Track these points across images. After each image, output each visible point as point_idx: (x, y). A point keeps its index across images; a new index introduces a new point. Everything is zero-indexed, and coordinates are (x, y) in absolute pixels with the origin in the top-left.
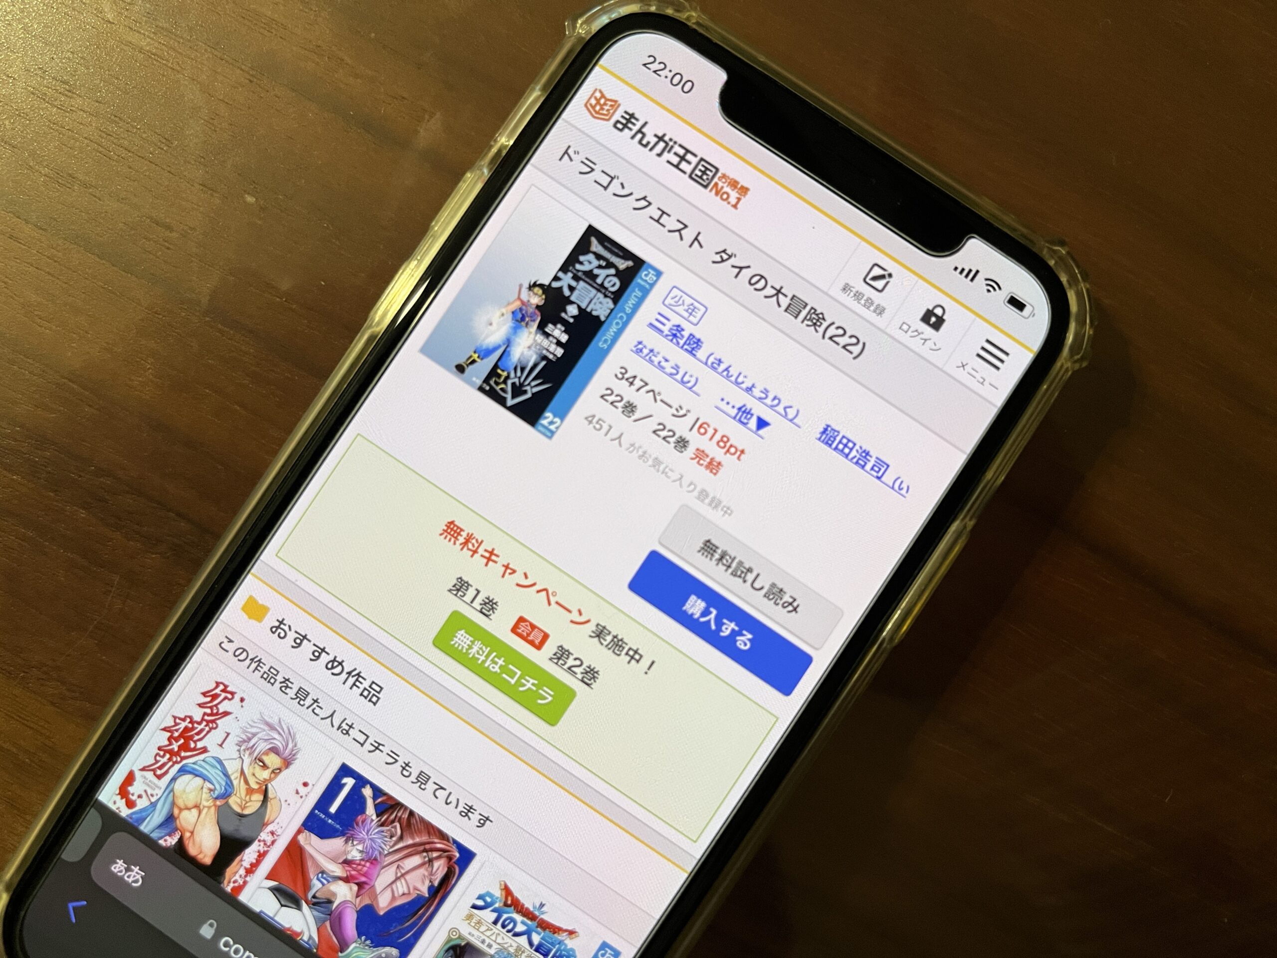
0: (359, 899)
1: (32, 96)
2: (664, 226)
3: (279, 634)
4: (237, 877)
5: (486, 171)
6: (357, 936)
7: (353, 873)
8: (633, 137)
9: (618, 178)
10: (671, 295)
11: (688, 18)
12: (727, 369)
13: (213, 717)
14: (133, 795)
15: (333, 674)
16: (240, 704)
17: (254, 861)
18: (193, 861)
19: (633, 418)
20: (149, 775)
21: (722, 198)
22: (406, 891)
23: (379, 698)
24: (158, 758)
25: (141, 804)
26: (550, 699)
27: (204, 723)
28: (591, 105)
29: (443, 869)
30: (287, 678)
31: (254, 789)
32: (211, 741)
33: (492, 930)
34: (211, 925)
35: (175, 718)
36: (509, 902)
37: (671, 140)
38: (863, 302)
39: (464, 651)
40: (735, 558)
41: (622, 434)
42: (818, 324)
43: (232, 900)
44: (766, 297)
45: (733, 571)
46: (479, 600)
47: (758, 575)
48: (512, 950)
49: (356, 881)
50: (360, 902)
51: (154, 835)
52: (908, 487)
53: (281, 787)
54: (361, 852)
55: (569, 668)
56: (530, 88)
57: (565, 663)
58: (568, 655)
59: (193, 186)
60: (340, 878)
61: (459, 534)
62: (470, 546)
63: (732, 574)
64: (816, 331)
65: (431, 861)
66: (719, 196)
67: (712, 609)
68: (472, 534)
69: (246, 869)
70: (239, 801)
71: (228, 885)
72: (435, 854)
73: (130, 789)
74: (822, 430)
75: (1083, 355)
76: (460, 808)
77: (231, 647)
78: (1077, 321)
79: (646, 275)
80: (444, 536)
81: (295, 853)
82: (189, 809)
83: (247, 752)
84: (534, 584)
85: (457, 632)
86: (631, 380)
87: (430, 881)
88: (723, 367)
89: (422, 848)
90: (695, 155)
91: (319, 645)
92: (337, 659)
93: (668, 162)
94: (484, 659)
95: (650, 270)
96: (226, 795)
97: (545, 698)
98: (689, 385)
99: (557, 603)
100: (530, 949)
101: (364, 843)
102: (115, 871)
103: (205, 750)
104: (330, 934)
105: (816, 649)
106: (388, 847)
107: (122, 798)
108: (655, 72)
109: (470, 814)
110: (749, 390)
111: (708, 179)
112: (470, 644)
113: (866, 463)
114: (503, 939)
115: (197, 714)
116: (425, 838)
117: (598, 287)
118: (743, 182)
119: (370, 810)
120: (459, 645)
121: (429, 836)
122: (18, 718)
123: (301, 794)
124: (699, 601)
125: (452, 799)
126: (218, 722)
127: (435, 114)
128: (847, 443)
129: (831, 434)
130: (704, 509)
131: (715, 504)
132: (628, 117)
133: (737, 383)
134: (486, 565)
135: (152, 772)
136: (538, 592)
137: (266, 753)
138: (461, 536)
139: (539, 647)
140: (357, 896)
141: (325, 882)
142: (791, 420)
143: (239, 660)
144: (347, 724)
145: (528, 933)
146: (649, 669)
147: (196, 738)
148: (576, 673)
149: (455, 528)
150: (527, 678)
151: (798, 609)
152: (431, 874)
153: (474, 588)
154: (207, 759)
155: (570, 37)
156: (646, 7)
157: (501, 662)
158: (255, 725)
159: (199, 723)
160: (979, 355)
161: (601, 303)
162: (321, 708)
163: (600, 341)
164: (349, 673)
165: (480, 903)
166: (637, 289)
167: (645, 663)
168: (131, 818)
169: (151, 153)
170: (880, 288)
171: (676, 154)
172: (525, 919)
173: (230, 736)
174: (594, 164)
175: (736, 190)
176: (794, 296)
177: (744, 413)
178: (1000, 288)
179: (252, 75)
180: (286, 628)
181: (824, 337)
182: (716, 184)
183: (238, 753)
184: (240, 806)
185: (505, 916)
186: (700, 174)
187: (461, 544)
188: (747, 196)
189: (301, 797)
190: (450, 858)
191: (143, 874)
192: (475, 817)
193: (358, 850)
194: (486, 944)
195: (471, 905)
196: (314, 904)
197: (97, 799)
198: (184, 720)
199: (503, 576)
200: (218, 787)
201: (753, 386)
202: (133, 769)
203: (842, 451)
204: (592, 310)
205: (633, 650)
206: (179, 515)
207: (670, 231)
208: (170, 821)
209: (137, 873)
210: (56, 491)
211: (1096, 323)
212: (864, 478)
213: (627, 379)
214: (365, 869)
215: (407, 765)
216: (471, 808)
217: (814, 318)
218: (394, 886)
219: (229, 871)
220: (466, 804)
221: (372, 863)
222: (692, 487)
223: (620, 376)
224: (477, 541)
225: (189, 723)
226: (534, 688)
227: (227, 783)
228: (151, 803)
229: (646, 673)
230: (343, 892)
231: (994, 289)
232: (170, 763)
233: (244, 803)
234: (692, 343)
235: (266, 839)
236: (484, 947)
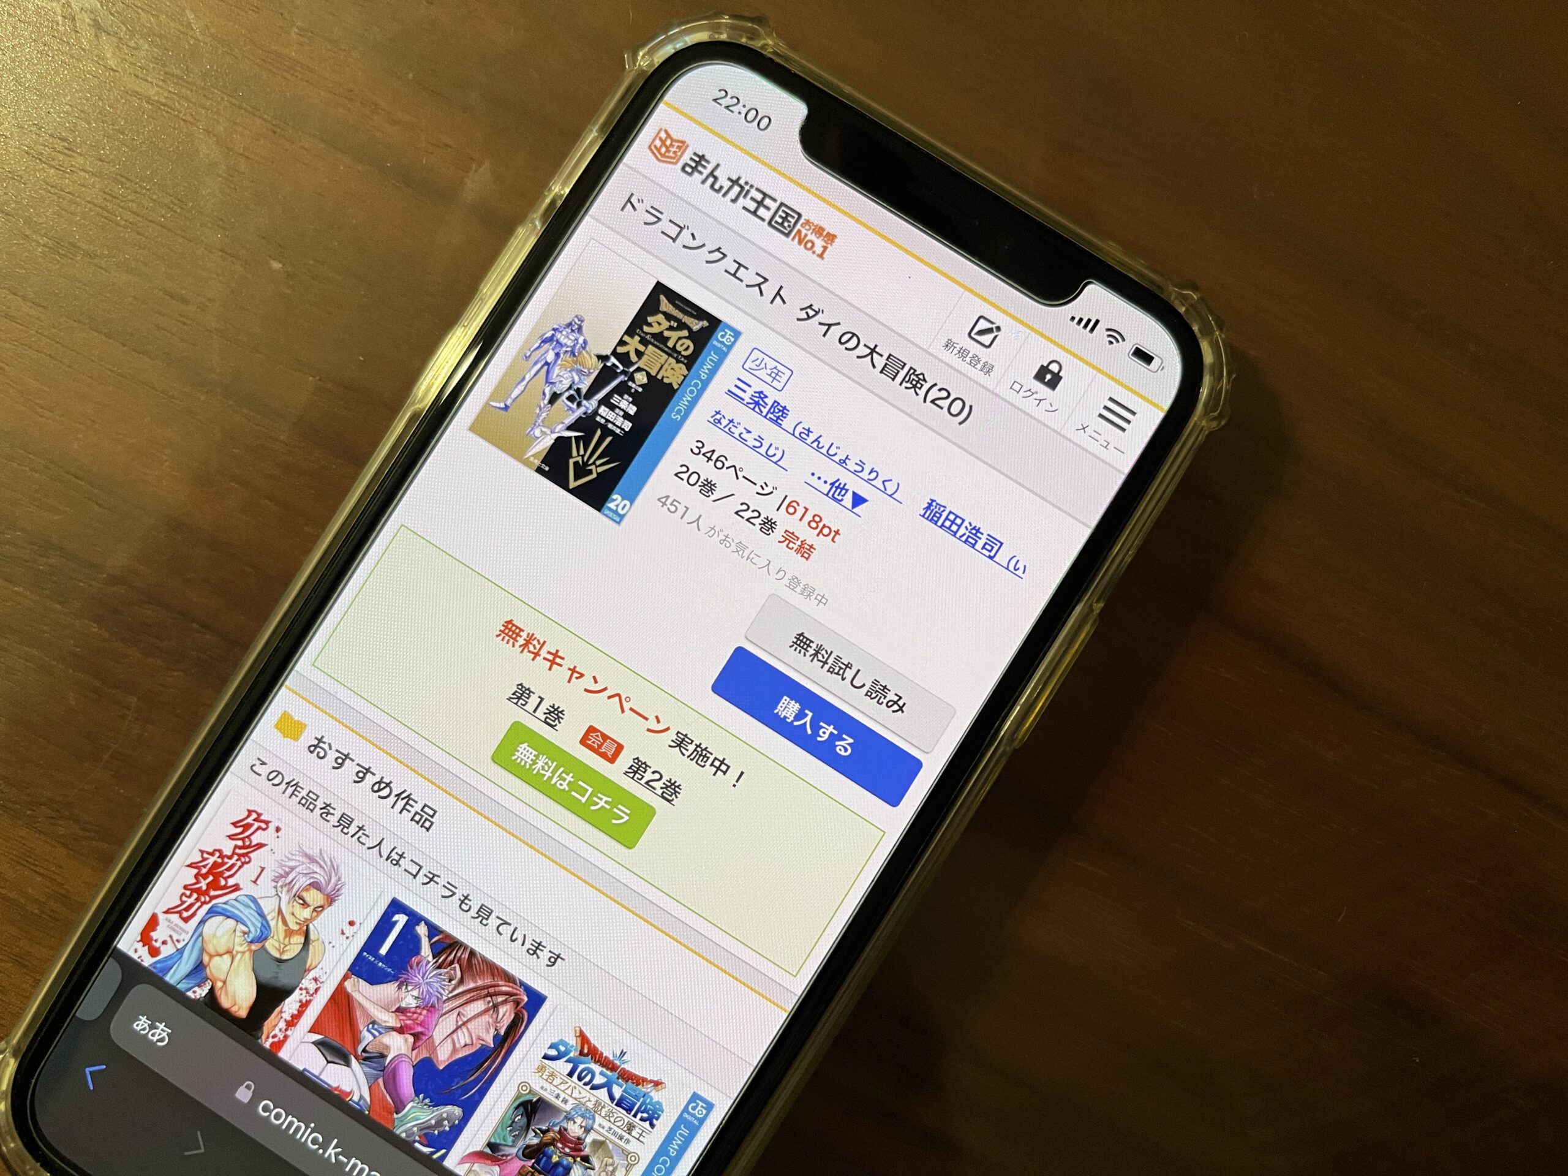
0: (415, 1052)
1: (26, 155)
2: (741, 281)
3: (318, 753)
4: (277, 1031)
5: (538, 223)
6: (413, 1095)
7: (408, 1022)
8: (704, 182)
9: (688, 228)
10: (752, 358)
11: (764, 47)
12: (816, 440)
13: (246, 850)
14: (156, 941)
15: (380, 797)
16: (276, 835)
17: (296, 1012)
18: (226, 1014)
19: (713, 497)
20: (175, 918)
21: (805, 246)
22: (468, 1041)
23: (432, 823)
24: (184, 898)
25: (166, 951)
26: (626, 818)
27: (236, 857)
28: (655, 146)
29: (510, 1015)
30: (328, 803)
31: (293, 930)
32: (243, 877)
33: (567, 1083)
34: (248, 1087)
35: (202, 852)
36: (586, 1051)
37: (746, 183)
38: (968, 359)
39: (528, 766)
40: (831, 652)
41: (700, 516)
42: (919, 385)
43: (271, 1057)
44: (858, 357)
45: (831, 667)
46: (543, 708)
47: (859, 671)
48: (590, 1105)
49: (412, 1032)
50: (416, 1057)
51: (181, 987)
52: (1025, 566)
53: (324, 927)
54: (416, 998)
55: (647, 783)
56: (588, 129)
57: (643, 777)
58: (645, 769)
59: (210, 252)
60: (393, 1029)
61: (518, 635)
62: (531, 648)
63: (828, 671)
64: (917, 394)
65: (495, 1007)
66: (802, 246)
67: (807, 712)
68: (533, 635)
69: (286, 1021)
70: (277, 945)
71: (266, 1041)
72: (500, 999)
73: (153, 934)
74: (926, 505)
75: (1221, 411)
76: (527, 945)
77: (264, 770)
78: (1212, 374)
79: (723, 336)
80: (501, 637)
81: (341, 1001)
82: (221, 955)
83: (285, 889)
84: (605, 689)
85: (518, 746)
86: (708, 455)
87: (496, 1030)
88: (812, 437)
89: (485, 992)
90: (775, 200)
91: (364, 765)
92: (384, 780)
93: (744, 208)
94: (551, 775)
95: (726, 330)
96: (262, 938)
97: (623, 818)
98: (775, 459)
99: (631, 709)
100: (611, 1104)
101: (419, 987)
102: (138, 1028)
103: (236, 888)
104: (383, 1094)
105: (927, 753)
106: (447, 992)
107: (144, 946)
108: (727, 107)
109: (538, 951)
110: (843, 462)
111: (789, 226)
112: (534, 758)
113: (976, 541)
114: (580, 1093)
115: (228, 847)
116: (488, 981)
117: (670, 352)
118: (829, 229)
119: (426, 950)
120: (522, 760)
121: (494, 979)
122: (25, 863)
123: (347, 934)
124: (793, 702)
125: (518, 935)
126: (251, 855)
127: (484, 164)
128: (955, 519)
129: (937, 510)
130: (795, 598)
131: (808, 592)
132: (697, 159)
133: (828, 455)
134: (550, 669)
135: (177, 916)
136: (609, 697)
137: (306, 889)
138: (521, 636)
139: (612, 760)
140: (413, 1050)
141: (376, 1033)
142: (890, 496)
143: (274, 785)
144: (397, 853)
145: (608, 1085)
146: (737, 781)
147: (227, 874)
148: (654, 788)
149: (514, 628)
150: (600, 795)
151: (904, 709)
152: (496, 1021)
153: (537, 695)
154: (240, 898)
155: (632, 70)
156: (716, 36)
157: (569, 778)
158: (294, 857)
159: (230, 858)
160: (1101, 416)
161: (672, 369)
162: (368, 836)
163: (672, 412)
164: (398, 795)
165: (553, 1052)
166: (712, 353)
167: (733, 774)
168: (154, 967)
169: (163, 216)
170: (987, 343)
171: (752, 199)
172: (604, 1070)
173: (265, 872)
174: (661, 213)
175: (822, 238)
176: (890, 355)
177: (837, 488)
178: (1124, 340)
179: (274, 125)
180: (326, 747)
181: (925, 401)
182: (799, 232)
183: (274, 890)
184: (279, 950)
185: (581, 1067)
186: (780, 221)
187: (520, 646)
188: (834, 244)
189: (347, 938)
190: (517, 1003)
191: (170, 1031)
192: (544, 955)
193: (413, 996)
194: (561, 1099)
195: (542, 1056)
196: (365, 1059)
197: (115, 946)
198: (212, 854)
199: (569, 681)
200: (252, 929)
201: (847, 458)
202: (156, 911)
203: (949, 528)
204: (663, 377)
205: (719, 760)
206: (204, 625)
207: (748, 286)
208: (199, 968)
209: (162, 1030)
210: (63, 603)
211: (1234, 376)
212: (975, 558)
213: (704, 454)
214: (421, 1018)
215: (466, 898)
216: (540, 944)
217: (913, 379)
218: (455, 1036)
219: (267, 1025)
220: (534, 940)
221: (428, 1010)
222: (782, 573)
223: (696, 451)
224: (538, 641)
225: (219, 857)
226: (608, 807)
227: (262, 925)
228: (178, 950)
229: (734, 786)
230: (397, 1045)
231: (1118, 341)
232: (198, 904)
233: (282, 946)
234: (777, 411)
235: (308, 987)
236: (558, 1103)
